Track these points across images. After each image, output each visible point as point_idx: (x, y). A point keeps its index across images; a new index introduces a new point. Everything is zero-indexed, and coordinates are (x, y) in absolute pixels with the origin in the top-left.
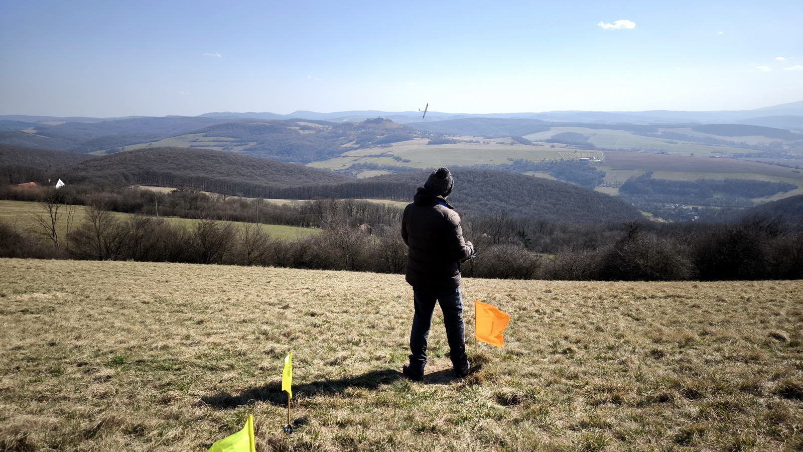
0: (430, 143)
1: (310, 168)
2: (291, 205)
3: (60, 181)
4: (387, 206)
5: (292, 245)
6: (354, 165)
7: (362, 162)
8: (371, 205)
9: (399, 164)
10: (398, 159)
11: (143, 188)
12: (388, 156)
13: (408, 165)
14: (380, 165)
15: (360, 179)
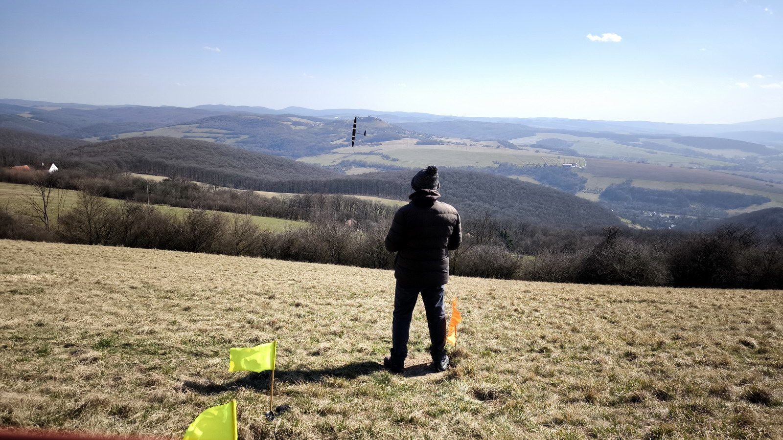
0: (418, 144)
1: (300, 162)
2: (280, 198)
3: (53, 165)
4: (374, 203)
5: (280, 237)
6: (343, 162)
7: (351, 159)
8: (359, 201)
9: (388, 163)
10: (386, 157)
11: (135, 175)
12: (377, 154)
13: (396, 164)
14: (368, 163)
15: (348, 176)
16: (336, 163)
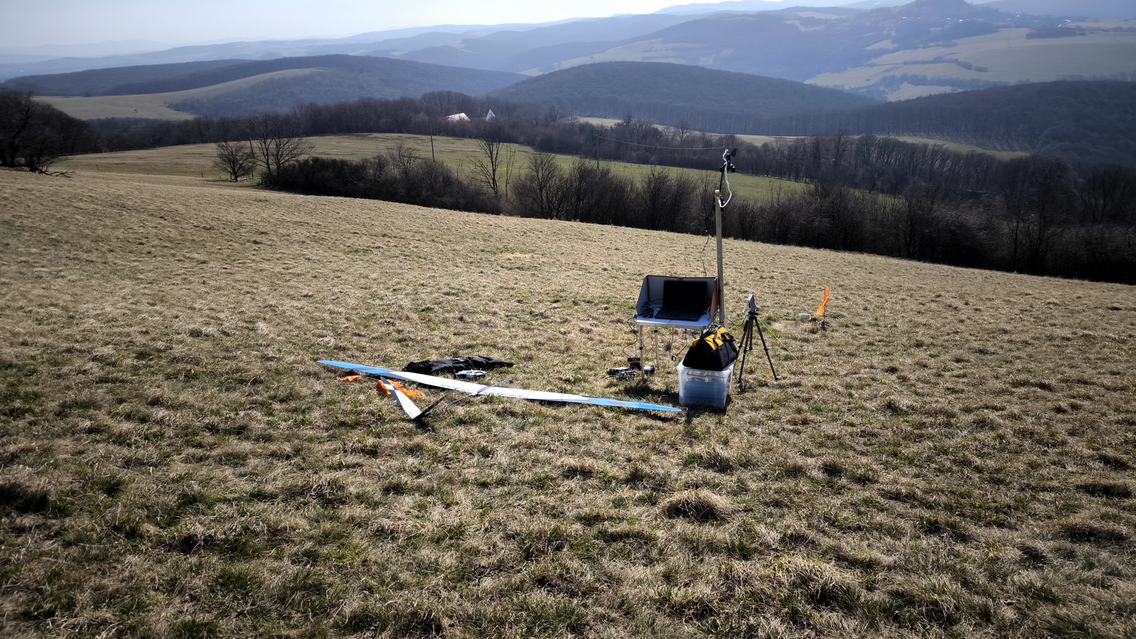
1: (810, 86)
2: (774, 144)
3: (490, 111)
6: (884, 79)
7: (898, 73)
8: (904, 145)
10: (967, 66)
11: (583, 120)
12: (949, 61)
13: (983, 77)
14: (929, 78)
15: (890, 103)
16: (871, 83)
